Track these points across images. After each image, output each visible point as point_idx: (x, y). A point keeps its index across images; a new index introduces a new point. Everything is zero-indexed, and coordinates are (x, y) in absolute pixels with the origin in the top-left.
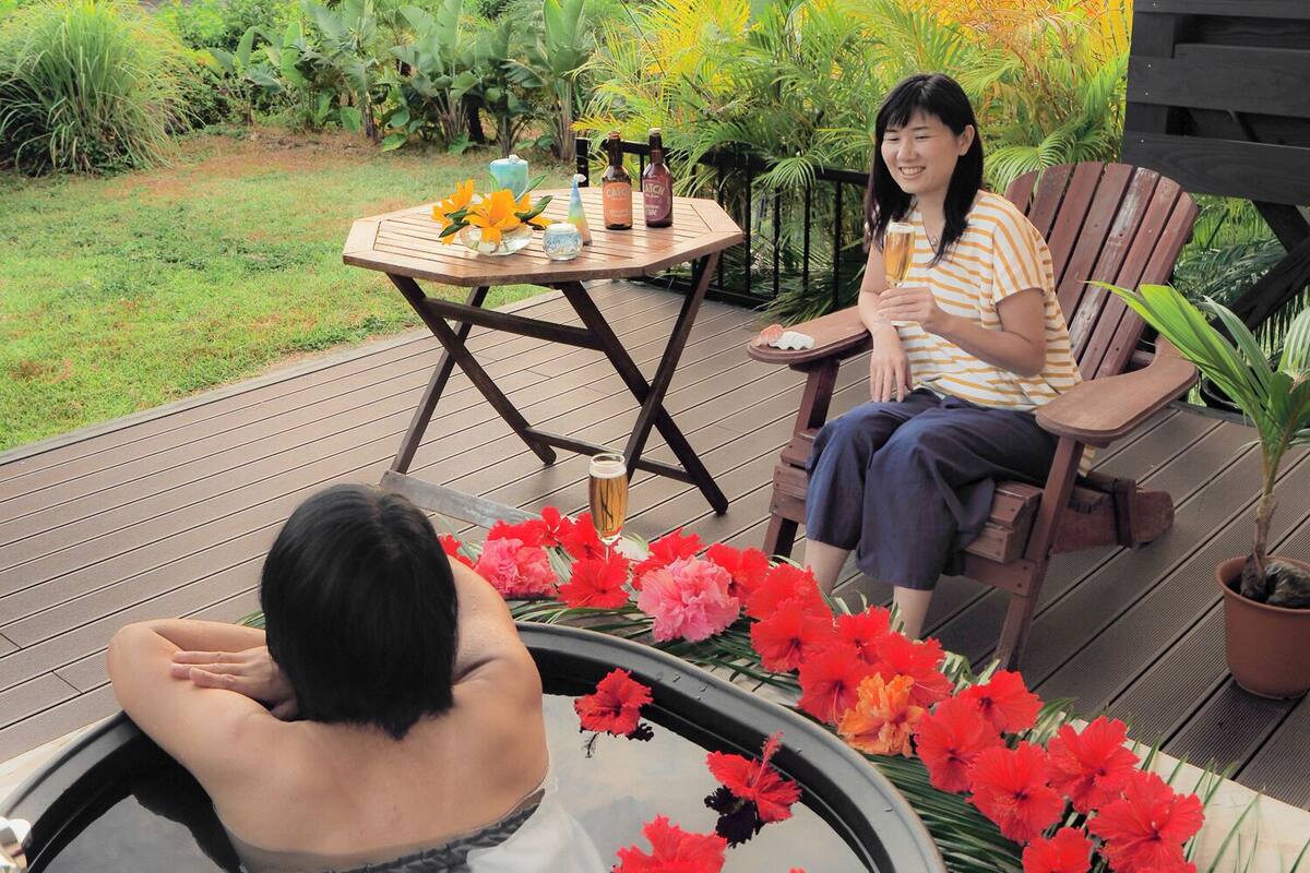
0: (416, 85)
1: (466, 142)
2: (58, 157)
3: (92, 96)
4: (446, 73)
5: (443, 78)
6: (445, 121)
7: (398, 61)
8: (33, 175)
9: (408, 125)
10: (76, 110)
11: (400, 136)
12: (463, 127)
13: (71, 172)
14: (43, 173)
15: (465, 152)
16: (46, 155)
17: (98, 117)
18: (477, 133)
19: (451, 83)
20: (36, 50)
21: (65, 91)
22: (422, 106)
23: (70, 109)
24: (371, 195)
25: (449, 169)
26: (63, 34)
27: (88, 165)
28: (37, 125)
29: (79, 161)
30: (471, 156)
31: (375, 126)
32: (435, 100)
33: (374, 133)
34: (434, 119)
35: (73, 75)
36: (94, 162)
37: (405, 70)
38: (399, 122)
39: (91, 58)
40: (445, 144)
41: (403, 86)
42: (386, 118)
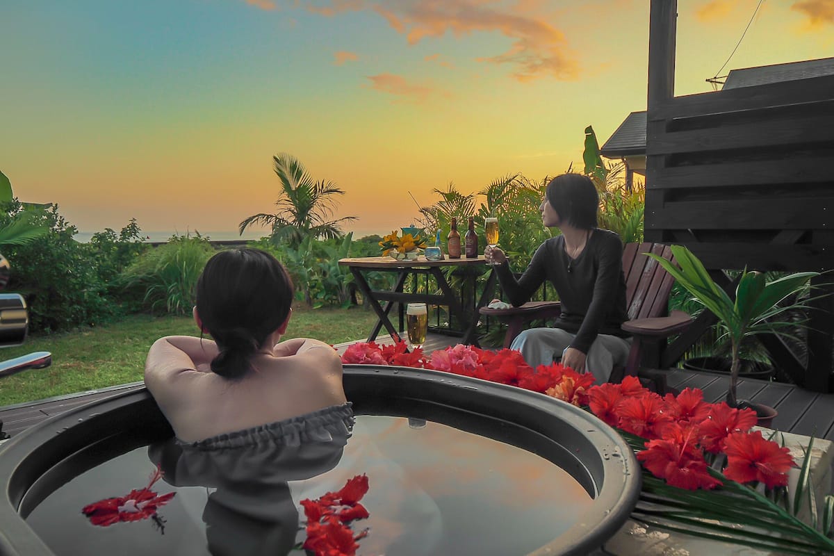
0: (329, 280)
1: (349, 303)
2: (171, 309)
3: (187, 283)
4: (342, 274)
5: (340, 276)
6: (341, 295)
7: (321, 270)
8: (159, 316)
9: (325, 297)
10: (180, 289)
11: (321, 303)
12: (348, 298)
13: (176, 315)
14: (164, 315)
15: (349, 308)
16: (166, 308)
17: (190, 292)
18: (354, 301)
19: (343, 278)
20: (164, 263)
21: (177, 280)
22: (331, 289)
23: (178, 288)
24: (307, 323)
25: (341, 314)
26: (178, 256)
27: (184, 312)
28: (161, 295)
29: (180, 311)
30: (352, 310)
31: (310, 298)
32: (337, 286)
33: (310, 302)
34: (336, 295)
35: (181, 274)
36: (186, 311)
37: (325, 274)
38: (321, 297)
39: (189, 267)
40: (340, 306)
41: (323, 281)
42: (315, 296)
